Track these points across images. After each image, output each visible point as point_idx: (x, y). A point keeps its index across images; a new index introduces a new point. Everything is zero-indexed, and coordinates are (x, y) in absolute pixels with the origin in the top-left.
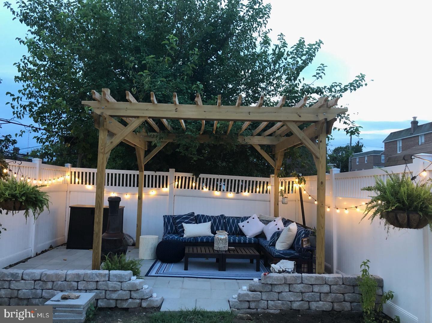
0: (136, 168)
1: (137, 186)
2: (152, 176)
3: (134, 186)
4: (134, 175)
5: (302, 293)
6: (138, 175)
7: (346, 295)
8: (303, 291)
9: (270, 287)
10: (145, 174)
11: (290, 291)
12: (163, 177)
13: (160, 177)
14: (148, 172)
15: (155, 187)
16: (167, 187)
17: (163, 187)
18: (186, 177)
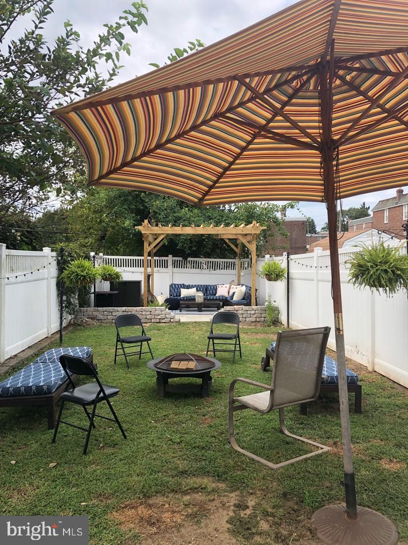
2: (158, 260)
5: (243, 314)
7: (262, 315)
12: (165, 260)
13: (162, 260)
14: (155, 258)
15: (160, 267)
16: (167, 267)
17: (165, 267)
18: (180, 261)
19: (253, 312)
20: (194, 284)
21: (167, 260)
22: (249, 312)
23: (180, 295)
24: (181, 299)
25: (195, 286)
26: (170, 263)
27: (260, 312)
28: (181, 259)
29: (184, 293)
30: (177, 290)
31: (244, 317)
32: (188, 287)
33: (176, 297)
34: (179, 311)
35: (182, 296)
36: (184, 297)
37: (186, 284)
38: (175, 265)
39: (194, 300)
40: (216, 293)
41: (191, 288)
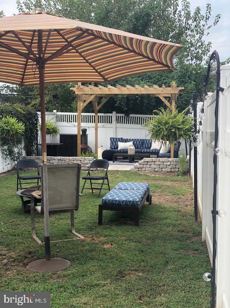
0: (93, 112)
1: (94, 122)
2: (103, 116)
3: (92, 122)
4: (92, 116)
5: (159, 165)
6: (94, 116)
7: (177, 166)
8: (160, 164)
9: (146, 163)
10: (98, 115)
11: (155, 164)
12: (109, 116)
13: (107, 116)
14: (99, 114)
15: (105, 123)
16: (111, 123)
17: (109, 123)
18: (123, 117)
19: (169, 163)
20: (132, 138)
21: (111, 116)
22: (165, 163)
23: (117, 148)
24: (118, 152)
25: (133, 140)
26: (114, 119)
27: (175, 163)
28: (123, 115)
29: (121, 146)
30: (115, 143)
31: (160, 167)
32: (126, 141)
33: (114, 150)
34: (112, 161)
35: (119, 149)
36: (120, 150)
37: (125, 138)
38: (118, 120)
39: (127, 152)
40: (151, 146)
41: (129, 142)
